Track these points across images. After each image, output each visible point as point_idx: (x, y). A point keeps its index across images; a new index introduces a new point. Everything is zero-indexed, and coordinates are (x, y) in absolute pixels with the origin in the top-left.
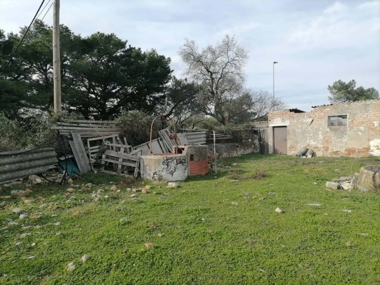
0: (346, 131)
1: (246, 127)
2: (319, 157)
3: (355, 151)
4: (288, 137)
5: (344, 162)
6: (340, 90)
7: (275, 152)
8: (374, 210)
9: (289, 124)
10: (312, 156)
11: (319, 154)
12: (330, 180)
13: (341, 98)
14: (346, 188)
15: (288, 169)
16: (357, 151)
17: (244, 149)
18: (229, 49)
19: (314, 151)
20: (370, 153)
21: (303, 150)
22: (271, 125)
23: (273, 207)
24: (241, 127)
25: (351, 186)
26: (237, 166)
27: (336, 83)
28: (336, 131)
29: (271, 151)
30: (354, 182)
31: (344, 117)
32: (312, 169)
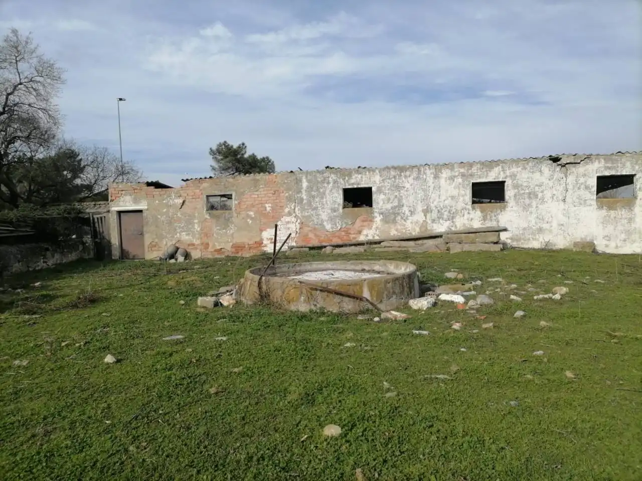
0: (231, 217)
1: (65, 211)
2: (195, 260)
3: (245, 247)
4: (145, 229)
5: (229, 264)
6: (226, 157)
7: (124, 255)
8: (257, 330)
9: (146, 207)
10: (185, 259)
11: (196, 254)
12: (205, 295)
13: (229, 168)
14: (225, 304)
15: (142, 283)
16: (247, 246)
17: (62, 253)
18: (20, 57)
19: (188, 250)
20: (263, 248)
21: (171, 250)
22: (115, 209)
23: (102, 355)
24: (53, 212)
25: (233, 299)
26: (42, 287)
27: (220, 145)
28: (217, 217)
29: (116, 253)
30: (237, 293)
31: (229, 197)
32: (179, 280)
